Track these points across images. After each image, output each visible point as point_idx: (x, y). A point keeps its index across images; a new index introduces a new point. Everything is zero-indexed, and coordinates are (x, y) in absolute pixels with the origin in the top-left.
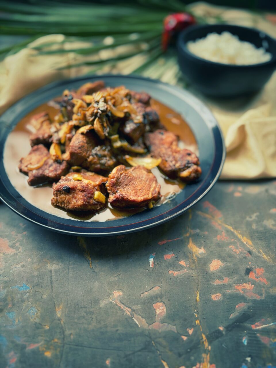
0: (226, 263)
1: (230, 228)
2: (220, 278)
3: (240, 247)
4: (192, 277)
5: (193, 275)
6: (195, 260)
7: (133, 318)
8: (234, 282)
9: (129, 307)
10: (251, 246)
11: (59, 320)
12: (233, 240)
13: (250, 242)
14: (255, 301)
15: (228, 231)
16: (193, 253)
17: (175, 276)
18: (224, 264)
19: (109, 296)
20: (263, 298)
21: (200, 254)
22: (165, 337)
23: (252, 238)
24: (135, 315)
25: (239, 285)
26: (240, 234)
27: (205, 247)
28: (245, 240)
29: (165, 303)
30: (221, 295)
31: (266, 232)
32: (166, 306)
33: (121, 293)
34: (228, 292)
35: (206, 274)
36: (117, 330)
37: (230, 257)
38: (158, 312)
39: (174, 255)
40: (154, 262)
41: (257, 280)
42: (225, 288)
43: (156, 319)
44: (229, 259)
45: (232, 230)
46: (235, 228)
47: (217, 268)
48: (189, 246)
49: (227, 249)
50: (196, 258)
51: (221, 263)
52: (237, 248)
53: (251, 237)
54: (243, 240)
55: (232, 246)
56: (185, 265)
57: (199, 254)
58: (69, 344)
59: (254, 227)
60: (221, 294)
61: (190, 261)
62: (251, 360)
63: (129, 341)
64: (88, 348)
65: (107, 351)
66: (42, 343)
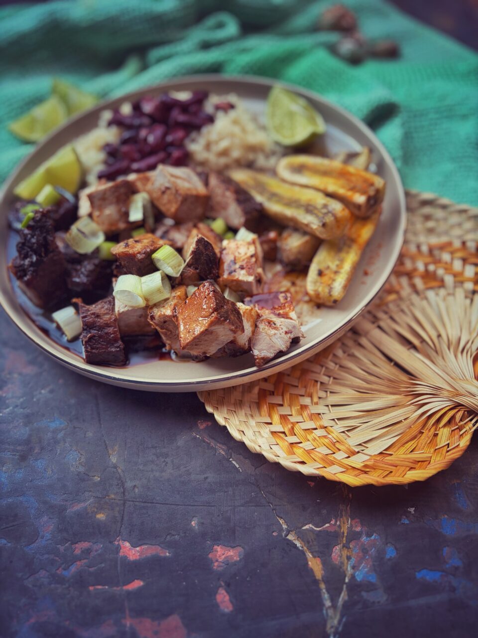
9: (223, 444)
11: (115, 467)
19: (190, 428)
24: (233, 454)
33: (210, 423)
36: (206, 478)
58: (133, 501)
62: (414, 511)
63: (225, 492)
64: (162, 505)
65: (192, 507)
66: (91, 500)
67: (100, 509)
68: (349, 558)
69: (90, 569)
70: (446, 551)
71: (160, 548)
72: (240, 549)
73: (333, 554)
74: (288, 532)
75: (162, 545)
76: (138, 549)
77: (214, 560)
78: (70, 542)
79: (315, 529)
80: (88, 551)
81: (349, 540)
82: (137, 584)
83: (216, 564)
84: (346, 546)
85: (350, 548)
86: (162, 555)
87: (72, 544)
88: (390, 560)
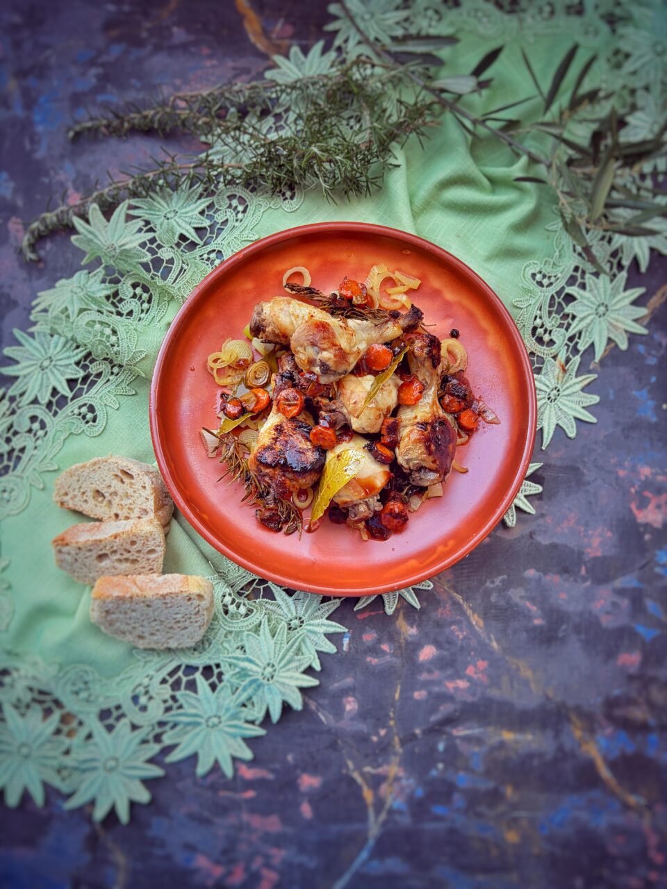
0: (442, 651)
1: (459, 598)
2: (430, 671)
3: (465, 630)
4: (395, 667)
5: (396, 665)
6: (402, 644)
7: (319, 713)
8: (446, 678)
10: (481, 628)
12: (458, 617)
13: (481, 623)
14: (465, 703)
15: (455, 603)
16: (401, 634)
17: (373, 664)
18: (438, 652)
20: (475, 699)
21: (410, 636)
22: (353, 737)
23: (485, 616)
24: (321, 710)
25: (451, 682)
26: (471, 608)
27: (419, 626)
28: (476, 620)
29: (358, 698)
30: (426, 693)
31: (506, 610)
32: (358, 701)
34: (436, 689)
35: (414, 664)
37: (449, 643)
38: (348, 707)
39: (375, 635)
40: (349, 644)
41: (475, 677)
42: (433, 684)
43: (345, 716)
44: (447, 646)
45: (461, 601)
46: (467, 599)
47: (429, 657)
49: (447, 631)
50: (403, 641)
51: (435, 650)
52: (461, 630)
53: (485, 614)
54: (472, 619)
55: (454, 627)
56: (388, 650)
59: (493, 599)
60: (427, 691)
61: (395, 646)
63: (313, 737)
68: (391, 793)
70: (456, 796)
72: (320, 779)
73: (381, 789)
74: (353, 771)
75: (269, 771)
77: (302, 785)
81: (393, 782)
82: (250, 794)
83: (303, 788)
85: (393, 786)
86: (268, 777)
88: (418, 797)
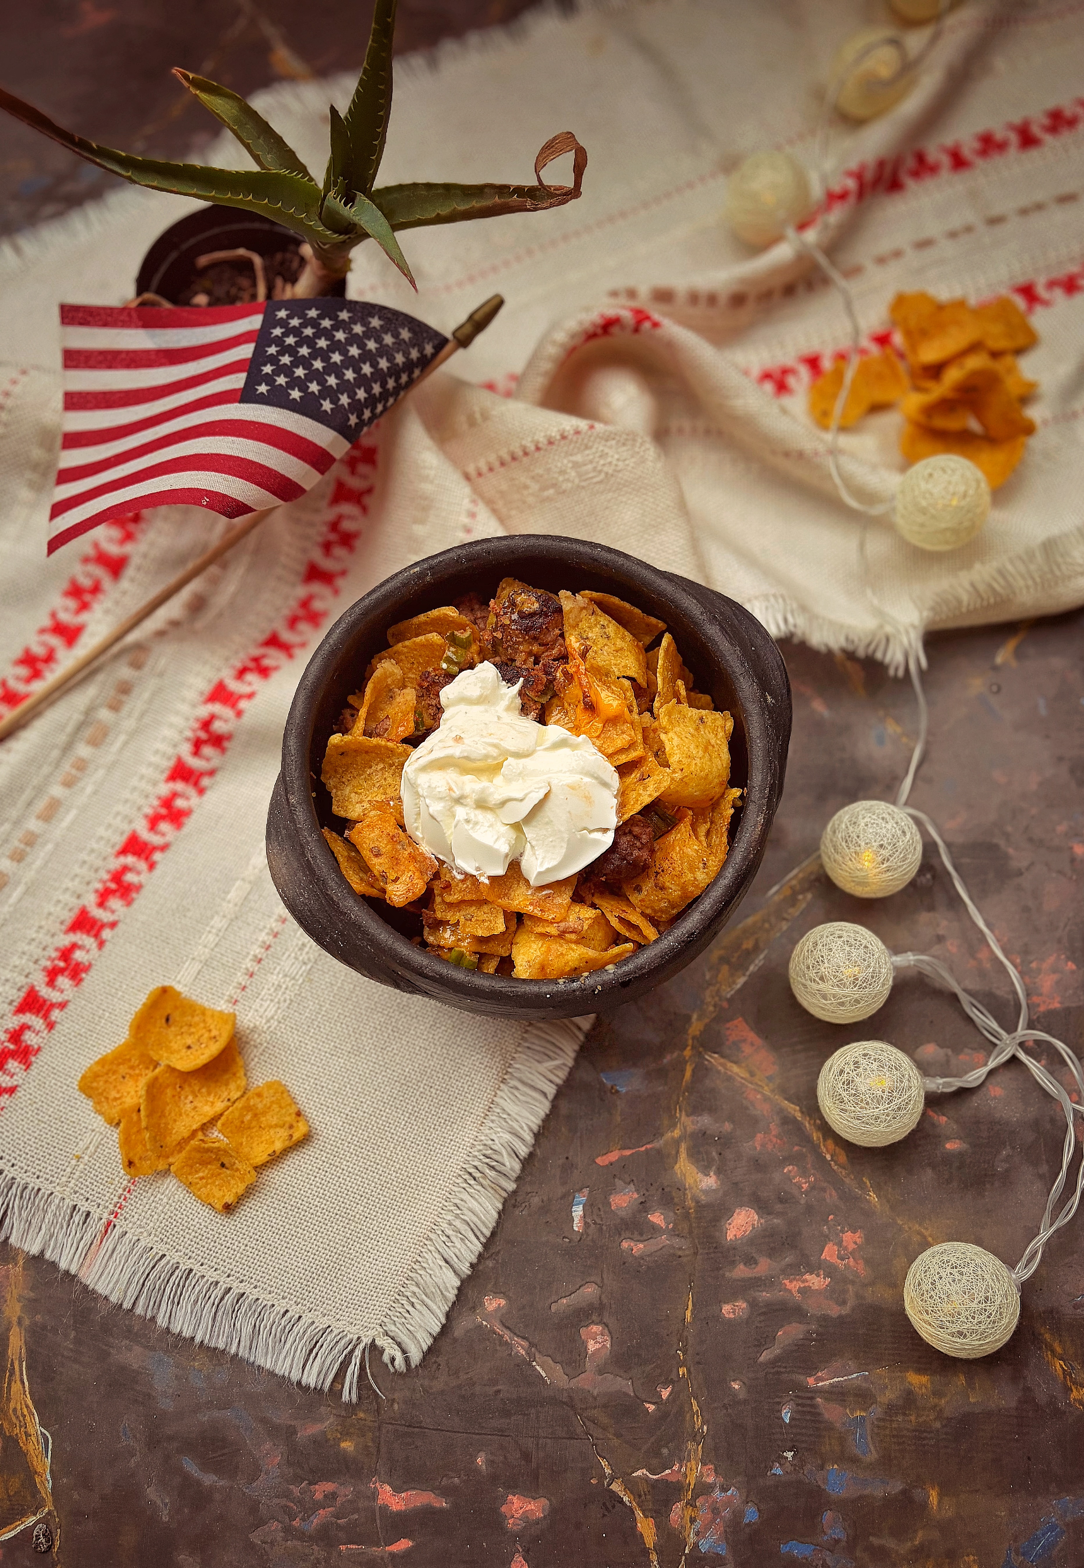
0: (769, 1217)
1: (794, 1110)
2: (750, 1261)
3: (812, 1171)
4: (680, 1257)
5: (680, 1253)
6: (690, 1209)
7: (534, 1363)
8: (783, 1271)
9: (524, 1338)
12: (796, 1148)
14: (824, 1319)
15: (786, 1119)
16: (686, 1190)
17: (636, 1255)
18: (762, 1221)
19: (473, 1309)
20: (845, 1310)
21: (706, 1192)
22: (605, 1406)
24: (537, 1355)
25: (794, 1279)
26: (819, 1129)
27: (719, 1172)
29: (610, 1325)
30: (744, 1305)
32: (610, 1333)
33: (503, 1302)
34: (765, 1295)
35: (716, 1248)
36: (498, 1392)
37: (781, 1200)
38: (592, 1346)
39: (636, 1196)
40: (585, 1216)
41: (841, 1264)
42: (758, 1286)
43: (588, 1364)
44: (779, 1207)
45: (799, 1116)
46: (808, 1112)
47: (745, 1231)
48: (677, 1167)
49: (777, 1177)
50: (693, 1204)
51: (756, 1217)
52: (804, 1173)
55: (791, 1168)
56: (663, 1225)
57: (701, 1190)
58: (391, 1424)
60: (748, 1302)
61: (676, 1214)
62: (793, 1457)
63: (525, 1415)
64: (434, 1432)
65: (478, 1437)
66: (331, 1420)
67: (346, 1434)
68: (693, 1520)
69: (339, 1521)
70: (828, 1516)
71: (433, 1495)
72: (544, 1502)
73: (672, 1515)
74: (612, 1479)
75: (436, 1492)
76: (403, 1495)
77: (508, 1517)
78: (306, 1482)
79: (651, 1476)
80: (333, 1496)
81: (695, 1497)
82: (404, 1545)
83: (511, 1521)
84: (691, 1504)
85: (696, 1507)
86: (437, 1505)
87: (310, 1484)
88: (748, 1525)
